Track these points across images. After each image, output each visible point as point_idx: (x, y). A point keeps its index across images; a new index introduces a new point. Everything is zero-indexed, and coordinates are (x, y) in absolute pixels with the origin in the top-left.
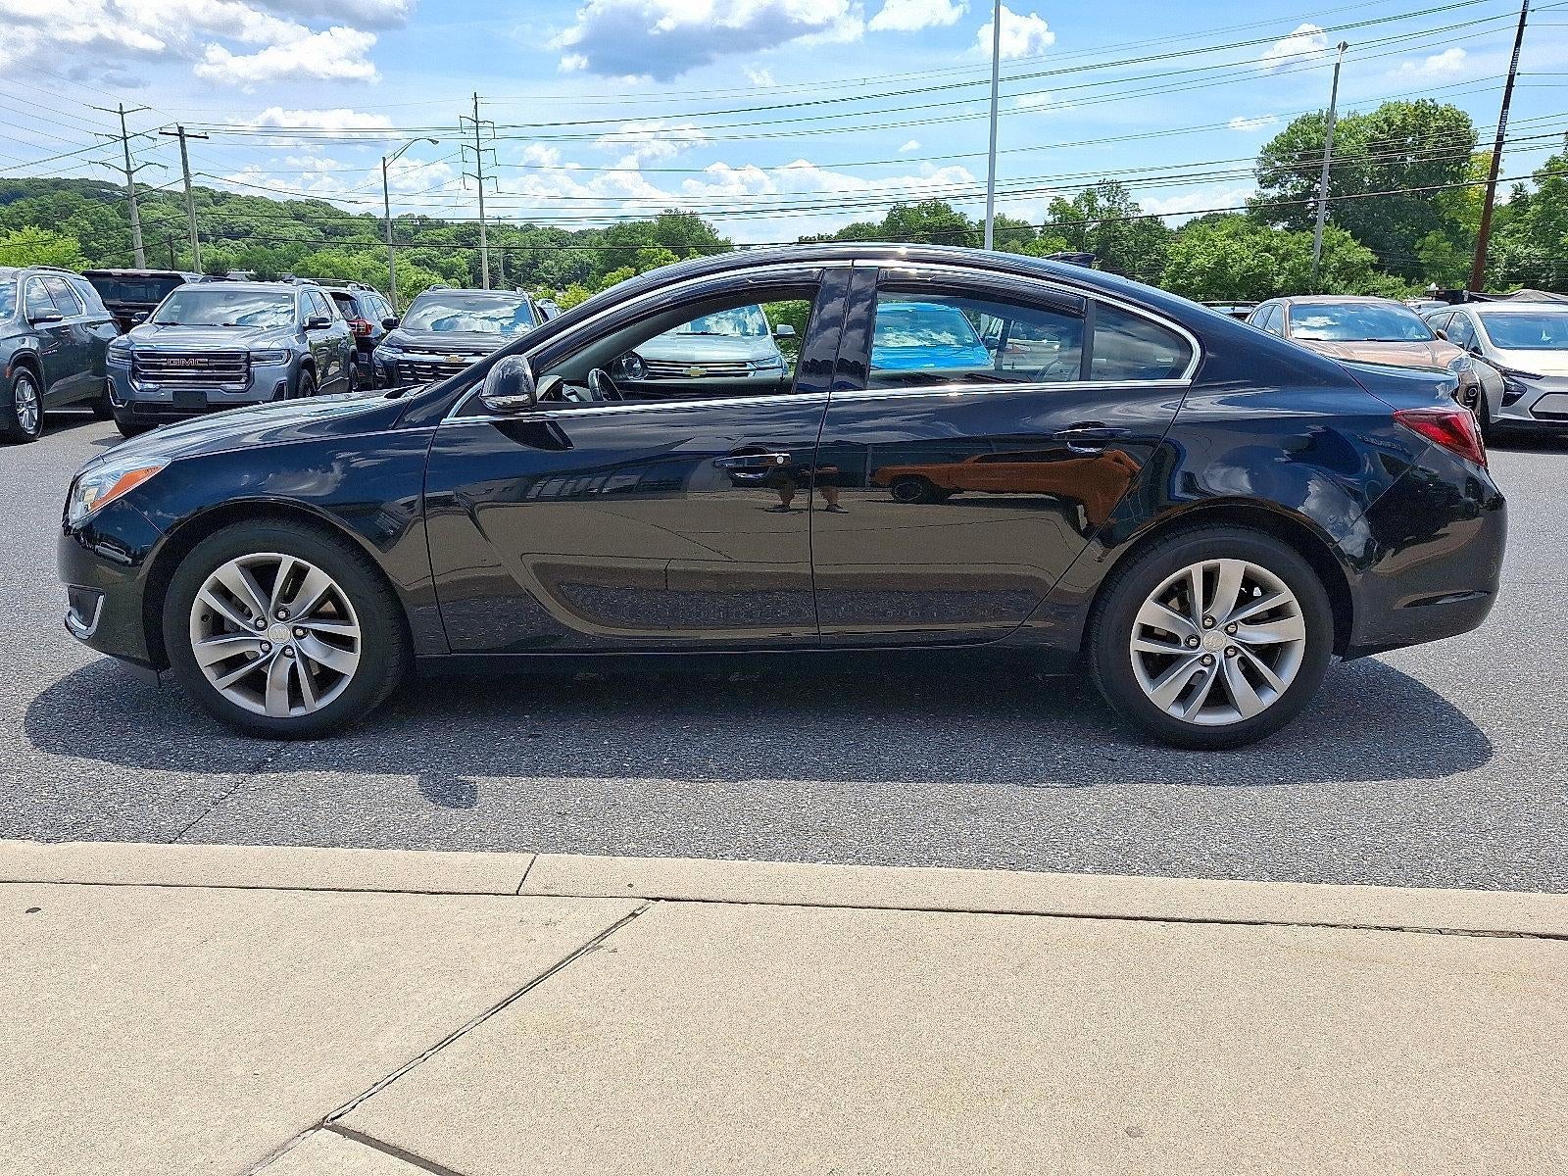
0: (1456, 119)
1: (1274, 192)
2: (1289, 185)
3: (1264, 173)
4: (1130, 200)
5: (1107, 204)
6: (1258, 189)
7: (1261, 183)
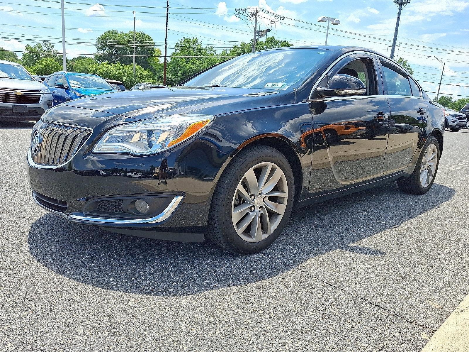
0: (150, 38)
1: (102, 52)
2: (106, 51)
3: (98, 46)
4: (54, 49)
5: (46, 49)
6: (97, 51)
7: (98, 49)
